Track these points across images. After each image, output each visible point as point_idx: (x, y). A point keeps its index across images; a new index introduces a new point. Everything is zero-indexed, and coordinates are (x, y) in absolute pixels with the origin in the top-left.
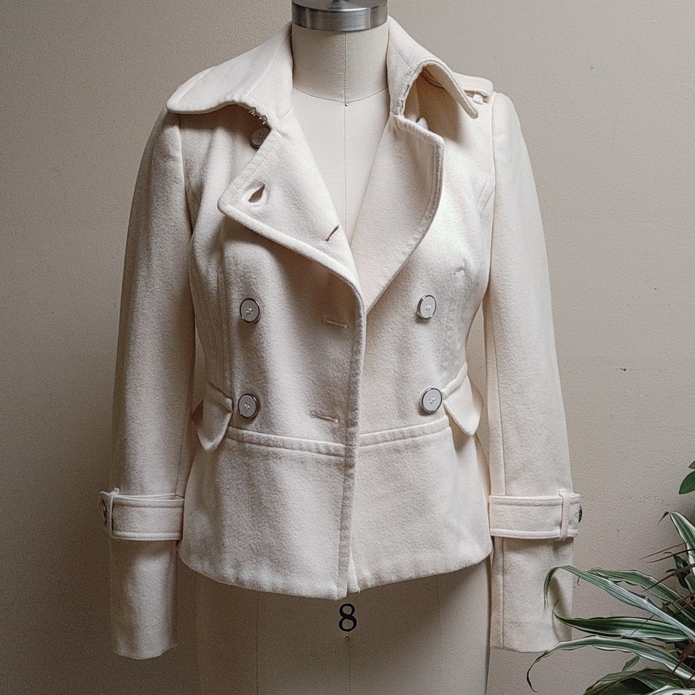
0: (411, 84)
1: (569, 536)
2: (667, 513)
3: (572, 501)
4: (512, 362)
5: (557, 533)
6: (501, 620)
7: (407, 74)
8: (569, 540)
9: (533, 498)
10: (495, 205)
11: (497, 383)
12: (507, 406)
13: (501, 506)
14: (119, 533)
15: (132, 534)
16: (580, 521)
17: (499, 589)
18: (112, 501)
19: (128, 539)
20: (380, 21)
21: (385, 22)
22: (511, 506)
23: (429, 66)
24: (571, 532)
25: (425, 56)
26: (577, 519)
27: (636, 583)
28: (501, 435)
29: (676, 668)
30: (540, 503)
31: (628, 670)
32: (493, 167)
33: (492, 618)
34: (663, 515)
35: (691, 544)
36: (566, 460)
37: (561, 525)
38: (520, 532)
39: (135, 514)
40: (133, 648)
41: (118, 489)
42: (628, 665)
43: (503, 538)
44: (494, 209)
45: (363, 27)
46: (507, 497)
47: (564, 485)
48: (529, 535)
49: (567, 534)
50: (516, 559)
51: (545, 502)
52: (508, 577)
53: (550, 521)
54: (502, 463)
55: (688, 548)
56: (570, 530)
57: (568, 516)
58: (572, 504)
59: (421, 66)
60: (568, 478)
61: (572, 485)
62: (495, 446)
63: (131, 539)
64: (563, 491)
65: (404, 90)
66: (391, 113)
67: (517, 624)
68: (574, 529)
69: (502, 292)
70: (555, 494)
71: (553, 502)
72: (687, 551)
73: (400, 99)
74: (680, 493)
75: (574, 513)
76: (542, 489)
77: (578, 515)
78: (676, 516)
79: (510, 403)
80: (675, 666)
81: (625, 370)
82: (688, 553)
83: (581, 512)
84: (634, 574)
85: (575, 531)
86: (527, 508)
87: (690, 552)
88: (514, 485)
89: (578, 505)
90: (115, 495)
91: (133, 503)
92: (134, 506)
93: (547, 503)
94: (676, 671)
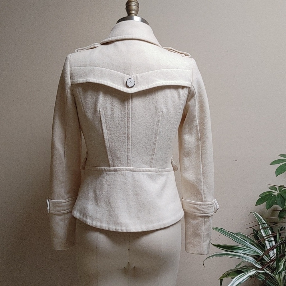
2: (251, 212)
29: (255, 264)
31: (237, 268)
34: (250, 212)
35: (260, 222)
42: (237, 266)
55: (260, 224)
72: (259, 225)
74: (256, 205)
78: (254, 213)
80: (255, 263)
81: (236, 161)
84: (239, 234)
87: (260, 225)
94: (255, 265)
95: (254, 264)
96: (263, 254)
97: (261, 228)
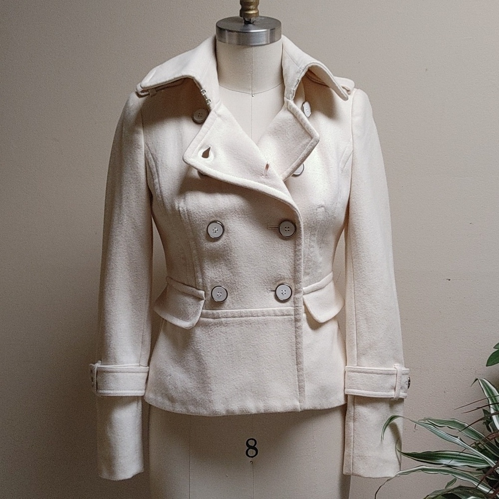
0: (300, 79)
1: (400, 397)
2: (477, 379)
3: (403, 372)
4: (363, 273)
5: (392, 394)
6: (352, 455)
7: (298, 72)
8: (400, 400)
9: (376, 368)
10: (352, 164)
11: (353, 288)
12: (359, 303)
13: (353, 374)
14: (101, 391)
15: (109, 392)
16: (409, 387)
17: (351, 432)
18: (96, 369)
19: (106, 395)
20: (276, 39)
21: (280, 38)
22: (360, 374)
23: (312, 67)
24: (402, 394)
25: (309, 61)
26: (407, 386)
27: (455, 428)
28: (355, 323)
30: (381, 372)
31: (448, 488)
32: (352, 138)
33: (345, 453)
34: (474, 380)
35: (492, 401)
36: (400, 344)
37: (395, 389)
38: (366, 392)
39: (111, 378)
40: (112, 472)
41: (100, 361)
42: (449, 484)
43: (355, 396)
44: (352, 167)
45: (264, 43)
46: (358, 367)
47: (398, 361)
48: (372, 395)
49: (399, 395)
50: (363, 411)
51: (384, 372)
52: (357, 424)
53: (388, 385)
54: (356, 343)
55: (490, 403)
56: (401, 393)
57: (400, 383)
58: (403, 374)
59: (307, 67)
60: (401, 357)
61: (403, 361)
62: (351, 331)
63: (108, 395)
64: (398, 366)
65: (295, 84)
66: (285, 98)
67: (362, 457)
68: (405, 392)
69: (357, 224)
70: (392, 367)
71: (390, 372)
72: (489, 405)
73: (292, 89)
74: (487, 366)
75: (405, 382)
76: (383, 363)
77: (407, 383)
78: (482, 381)
79: (362, 301)
81: (449, 280)
82: (490, 407)
83: (409, 381)
84: (454, 422)
85: (405, 394)
86: (372, 375)
87: (491, 406)
88: (363, 359)
89: (407, 376)
90: (98, 365)
91: (109, 370)
92: (110, 372)
93: (386, 372)
94: (479, 486)
95: (477, 485)
96: (495, 464)
97: (492, 411)
